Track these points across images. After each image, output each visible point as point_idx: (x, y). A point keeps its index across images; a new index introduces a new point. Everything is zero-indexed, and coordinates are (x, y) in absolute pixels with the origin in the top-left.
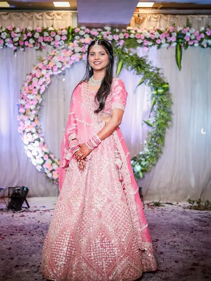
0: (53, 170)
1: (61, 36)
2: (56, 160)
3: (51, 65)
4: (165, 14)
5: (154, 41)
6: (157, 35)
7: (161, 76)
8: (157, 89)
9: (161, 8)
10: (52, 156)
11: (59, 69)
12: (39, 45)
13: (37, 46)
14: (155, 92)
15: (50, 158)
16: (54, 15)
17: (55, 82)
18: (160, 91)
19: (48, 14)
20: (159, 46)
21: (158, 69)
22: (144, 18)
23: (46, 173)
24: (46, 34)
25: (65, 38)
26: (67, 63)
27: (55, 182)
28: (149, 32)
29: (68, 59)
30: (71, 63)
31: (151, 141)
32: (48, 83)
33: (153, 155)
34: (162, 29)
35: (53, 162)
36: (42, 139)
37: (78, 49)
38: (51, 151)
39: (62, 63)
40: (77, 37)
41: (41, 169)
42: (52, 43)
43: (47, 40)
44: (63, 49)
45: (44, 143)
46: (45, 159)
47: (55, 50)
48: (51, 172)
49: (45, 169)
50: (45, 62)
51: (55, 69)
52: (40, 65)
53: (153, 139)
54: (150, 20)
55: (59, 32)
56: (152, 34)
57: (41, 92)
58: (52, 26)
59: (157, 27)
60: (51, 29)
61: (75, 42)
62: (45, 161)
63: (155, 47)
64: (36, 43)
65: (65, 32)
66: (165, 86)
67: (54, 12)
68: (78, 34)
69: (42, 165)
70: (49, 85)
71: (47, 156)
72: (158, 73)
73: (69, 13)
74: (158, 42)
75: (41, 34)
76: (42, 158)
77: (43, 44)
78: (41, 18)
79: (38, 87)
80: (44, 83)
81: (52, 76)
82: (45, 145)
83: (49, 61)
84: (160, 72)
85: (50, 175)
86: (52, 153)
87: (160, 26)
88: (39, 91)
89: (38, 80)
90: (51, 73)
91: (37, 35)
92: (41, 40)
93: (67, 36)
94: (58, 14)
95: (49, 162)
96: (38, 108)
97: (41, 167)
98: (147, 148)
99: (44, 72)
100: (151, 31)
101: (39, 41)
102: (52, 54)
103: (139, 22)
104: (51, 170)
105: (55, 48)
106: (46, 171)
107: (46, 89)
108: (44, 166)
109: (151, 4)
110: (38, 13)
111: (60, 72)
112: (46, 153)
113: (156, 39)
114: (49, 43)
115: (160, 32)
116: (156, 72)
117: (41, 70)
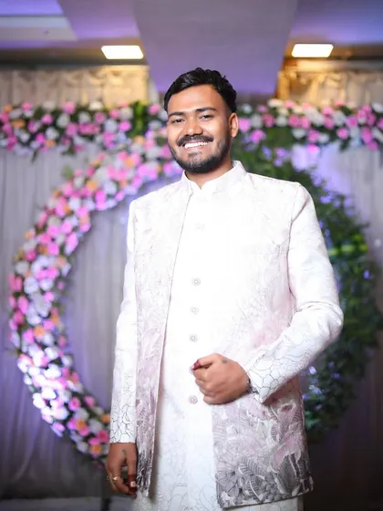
0: (91, 436)
1: (118, 121)
2: (99, 411)
3: (91, 188)
4: (357, 71)
5: (332, 133)
6: (339, 118)
7: (349, 213)
8: (338, 245)
9: (350, 59)
10: (90, 400)
11: (110, 196)
12: (68, 142)
13: (64, 144)
14: (334, 252)
15: (84, 405)
16: (105, 76)
17: (103, 224)
18: (347, 248)
19: (93, 74)
20: (345, 144)
21: (342, 198)
22: (310, 82)
23: (74, 443)
24: (84, 118)
25: (126, 126)
26: (130, 182)
27: (95, 462)
28: (320, 110)
29: (130, 174)
30: (139, 183)
31: (327, 368)
32: (85, 228)
33: (332, 402)
34: (351, 105)
35: (92, 415)
36: (66, 361)
37: (154, 151)
38: (90, 389)
39: (117, 183)
40: (154, 125)
41: (63, 432)
42: (99, 139)
43: (87, 130)
44: (120, 151)
45: (72, 370)
46: (73, 408)
47: (103, 154)
48: (87, 439)
49: (73, 433)
50: (78, 182)
51: (100, 198)
52: (66, 188)
53: (332, 364)
54: (323, 85)
55: (114, 113)
56: (328, 116)
57: (69, 249)
58: (101, 100)
59: (341, 101)
60: (95, 106)
61: (151, 135)
62: (71, 414)
63: (336, 146)
64: (62, 139)
65: (127, 113)
66: (357, 237)
67: (107, 70)
68: (156, 117)
69: (64, 422)
70: (88, 234)
71: (77, 400)
72: (342, 207)
73: (140, 70)
74: (342, 134)
75: (74, 118)
76: (66, 405)
77: (79, 141)
78: (75, 82)
79: (60, 240)
80: (75, 229)
81: (93, 214)
82: (75, 374)
83: (87, 180)
84: (347, 203)
85: (82, 447)
86: (89, 395)
87: (347, 99)
88: (62, 249)
89: (58, 221)
90: (90, 205)
91: (63, 121)
92: (72, 131)
93: (133, 121)
94: (116, 74)
95: (81, 414)
96: (61, 286)
97: (61, 428)
98: (315, 385)
99: (74, 204)
100: (328, 110)
101: (69, 133)
102: (94, 161)
103: (298, 89)
104: (85, 433)
105: (104, 148)
106: (75, 438)
107: (82, 243)
108: (71, 426)
109: (326, 50)
110: (69, 70)
111: (111, 203)
112: (74, 394)
113: (336, 128)
114: (91, 138)
115: (347, 112)
116: (337, 203)
117: (67, 199)
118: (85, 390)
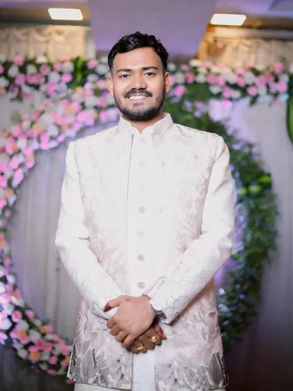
0: (31, 344)
1: (61, 73)
2: (38, 323)
3: (36, 130)
4: (267, 39)
5: (244, 90)
6: (249, 78)
7: (256, 159)
8: (247, 185)
9: (260, 28)
10: (30, 314)
11: (52, 138)
12: (16, 90)
13: (13, 91)
14: (242, 191)
15: (25, 317)
16: (50, 34)
17: (45, 164)
18: (254, 189)
19: (39, 32)
20: (254, 100)
21: (251, 146)
22: (225, 46)
23: (15, 350)
24: (31, 69)
25: (68, 78)
26: (70, 126)
27: (33, 367)
28: (233, 71)
29: (70, 120)
30: (77, 127)
31: (234, 290)
32: (30, 165)
33: (238, 319)
34: (260, 67)
35: (32, 326)
36: (11, 279)
37: (92, 101)
38: (30, 305)
39: (59, 127)
40: (91, 78)
41: (6, 341)
42: (43, 88)
43: (33, 80)
44: (63, 99)
45: (15, 287)
46: (15, 320)
47: (46, 101)
48: (26, 347)
49: (15, 341)
50: (26, 124)
51: (45, 139)
52: (15, 130)
53: (238, 286)
54: (236, 50)
55: (57, 67)
56: (240, 76)
57: (15, 183)
58: (45, 55)
59: (251, 63)
60: (41, 59)
61: (88, 86)
62: (14, 325)
63: (246, 101)
64: (12, 86)
65: (69, 67)
66: (265, 179)
67: (51, 28)
68: (93, 71)
69: (8, 332)
70: (31, 170)
71: (19, 313)
72: (250, 153)
73: (80, 30)
74: (252, 91)
75: (23, 69)
76: (9, 317)
77: (26, 89)
78: (24, 38)
79: (8, 174)
80: (21, 165)
81: (37, 152)
82: (18, 291)
83: (33, 123)
84: (255, 150)
85: (23, 354)
86: (30, 309)
87: (256, 62)
88: (10, 182)
89: (8, 158)
90: (35, 145)
91: (13, 71)
92: (20, 80)
93: (74, 74)
94: (59, 33)
95: (23, 326)
96: (8, 214)
97: (5, 337)
98: (224, 304)
99: (22, 143)
100: (241, 71)
101: (17, 82)
102: (39, 107)
103: (215, 51)
104: (25, 342)
105: (48, 96)
106: (17, 346)
107: (26, 178)
108: (13, 335)
109: (240, 19)
110: (18, 28)
111: (54, 144)
112: (17, 308)
113: (247, 86)
114: (37, 87)
115: (256, 73)
116: (246, 150)
117: (16, 139)
118: (26, 305)
